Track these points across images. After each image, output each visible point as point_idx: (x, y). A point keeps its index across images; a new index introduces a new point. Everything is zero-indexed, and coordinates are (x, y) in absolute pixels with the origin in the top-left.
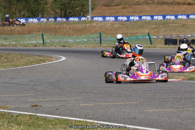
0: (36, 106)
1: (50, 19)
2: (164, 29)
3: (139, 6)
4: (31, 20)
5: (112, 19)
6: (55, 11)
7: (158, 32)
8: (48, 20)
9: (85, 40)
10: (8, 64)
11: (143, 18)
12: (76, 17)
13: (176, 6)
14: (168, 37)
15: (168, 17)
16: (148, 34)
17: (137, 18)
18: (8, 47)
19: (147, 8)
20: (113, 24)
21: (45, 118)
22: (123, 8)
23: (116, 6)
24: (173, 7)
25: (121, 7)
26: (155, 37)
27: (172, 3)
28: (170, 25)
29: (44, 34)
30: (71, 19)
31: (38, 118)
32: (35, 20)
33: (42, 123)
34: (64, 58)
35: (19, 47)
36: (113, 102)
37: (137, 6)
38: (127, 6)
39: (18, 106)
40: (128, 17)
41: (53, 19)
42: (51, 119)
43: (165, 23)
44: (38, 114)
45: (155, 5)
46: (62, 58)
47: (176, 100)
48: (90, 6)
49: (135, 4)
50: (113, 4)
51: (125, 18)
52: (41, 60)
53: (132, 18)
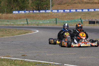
0: (24, 55)
1: (31, 11)
2: (88, 16)
3: (76, 5)
4: (20, 12)
5: (62, 11)
6: (33, 7)
7: (86, 18)
8: (29, 12)
9: (49, 22)
10: (9, 34)
11: (78, 10)
12: (44, 10)
13: (94, 4)
14: (91, 20)
15: (90, 10)
16: (81, 19)
17: (74, 11)
18: (9, 26)
19: (80, 5)
20: (62, 13)
21: (29, 62)
22: (68, 5)
23: (64, 4)
24: (93, 5)
25: (66, 5)
26: (84, 20)
27: (92, 3)
28: (91, 14)
29: (27, 19)
30: (41, 11)
31: (25, 61)
32: (23, 12)
33: (27, 64)
34: (38, 31)
35: (15, 26)
36: (63, 53)
37: (75, 5)
38: (69, 4)
39: (15, 55)
40: (70, 10)
41: (32, 11)
42: (32, 62)
43: (89, 13)
44: (25, 60)
45: (84, 4)
46: (37, 31)
47: (95, 52)
48: (51, 4)
49: (74, 3)
50: (62, 4)
51: (68, 11)
52: (26, 32)
53: (72, 10)
